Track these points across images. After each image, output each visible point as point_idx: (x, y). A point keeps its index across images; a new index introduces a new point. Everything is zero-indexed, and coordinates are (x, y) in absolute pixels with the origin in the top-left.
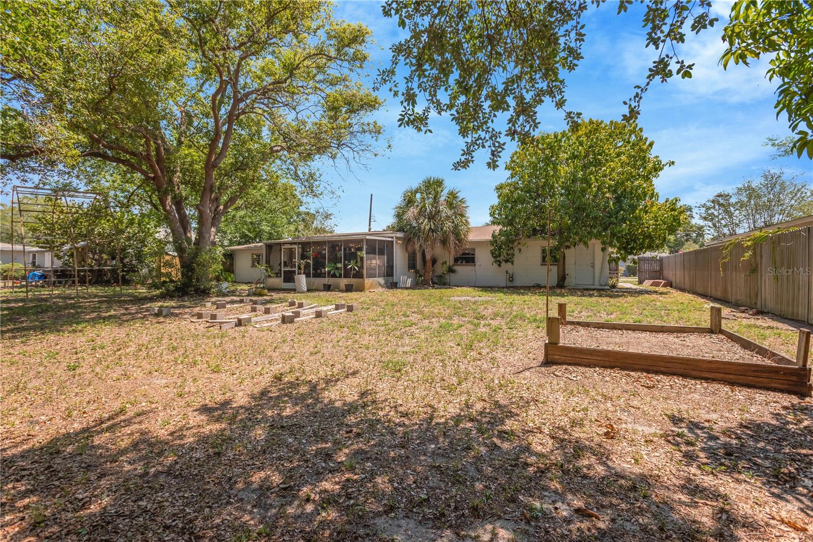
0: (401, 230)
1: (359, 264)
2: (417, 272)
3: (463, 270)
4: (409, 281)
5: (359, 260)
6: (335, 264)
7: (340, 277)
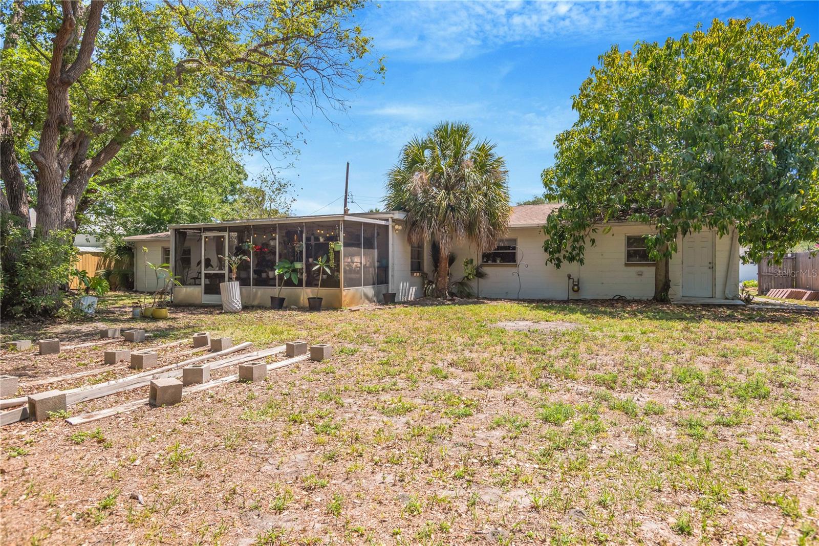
0: (400, 207)
1: (332, 263)
2: (424, 276)
3: (497, 274)
4: (413, 290)
5: (332, 256)
6: (292, 262)
7: (300, 284)
